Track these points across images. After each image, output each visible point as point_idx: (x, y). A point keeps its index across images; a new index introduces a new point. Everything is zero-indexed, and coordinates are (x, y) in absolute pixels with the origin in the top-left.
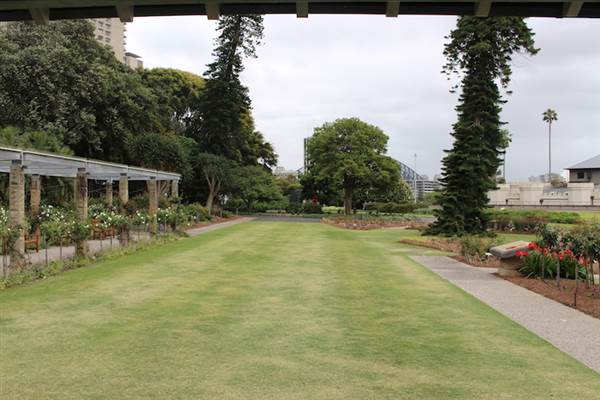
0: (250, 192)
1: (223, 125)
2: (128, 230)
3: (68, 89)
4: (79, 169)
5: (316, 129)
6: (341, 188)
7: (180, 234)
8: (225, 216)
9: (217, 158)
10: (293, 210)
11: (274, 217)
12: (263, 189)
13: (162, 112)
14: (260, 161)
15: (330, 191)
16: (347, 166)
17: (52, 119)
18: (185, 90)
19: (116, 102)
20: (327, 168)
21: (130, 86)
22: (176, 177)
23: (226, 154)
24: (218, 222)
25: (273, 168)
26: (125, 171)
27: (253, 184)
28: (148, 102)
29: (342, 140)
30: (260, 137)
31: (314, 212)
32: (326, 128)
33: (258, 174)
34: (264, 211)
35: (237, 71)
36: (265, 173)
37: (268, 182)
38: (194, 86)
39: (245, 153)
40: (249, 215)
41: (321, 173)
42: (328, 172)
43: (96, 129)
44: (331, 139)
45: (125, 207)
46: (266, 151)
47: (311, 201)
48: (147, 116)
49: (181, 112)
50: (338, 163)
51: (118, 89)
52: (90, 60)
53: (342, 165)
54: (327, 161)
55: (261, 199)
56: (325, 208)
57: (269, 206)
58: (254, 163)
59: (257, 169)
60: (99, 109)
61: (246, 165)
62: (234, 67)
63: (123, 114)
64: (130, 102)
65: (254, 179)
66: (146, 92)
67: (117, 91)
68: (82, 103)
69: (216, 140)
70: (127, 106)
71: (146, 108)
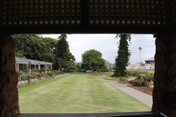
0: (69, 67)
1: (62, 51)
2: (40, 77)
3: (24, 42)
4: (29, 62)
5: (85, 52)
6: (91, 66)
7: (52, 77)
8: (63, 73)
9: (61, 59)
10: (79, 71)
11: (74, 73)
12: (72, 67)
13: (47, 48)
14: (71, 60)
15: (88, 67)
16: (92, 61)
17: (21, 49)
18: (53, 43)
19: (36, 46)
20: (88, 61)
21: (40, 42)
22: (51, 64)
23: (63, 58)
24: (61, 74)
25: (74, 61)
26: (40, 62)
27: (70, 65)
28: (44, 46)
29: (91, 54)
30: (71, 54)
31: (84, 72)
32: (87, 52)
33: (71, 63)
34: (72, 72)
36: (73, 63)
37: (73, 65)
38: (55, 42)
39: (68, 58)
40: (69, 73)
41: (86, 62)
42: (88, 62)
43: (31, 52)
44: (88, 54)
45: (39, 71)
46: (73, 57)
47: (84, 69)
48: (44, 49)
49: (52, 48)
50: (90, 60)
53: (91, 61)
54: (88, 60)
55: (72, 69)
56: (87, 71)
57: (73, 71)
58: (70, 60)
60: (32, 47)
61: (68, 61)
62: (65, 37)
64: (40, 45)
65: (70, 64)
66: (44, 43)
67: (37, 43)
68: (28, 45)
69: (61, 55)
70: (39, 47)
71: (44, 47)
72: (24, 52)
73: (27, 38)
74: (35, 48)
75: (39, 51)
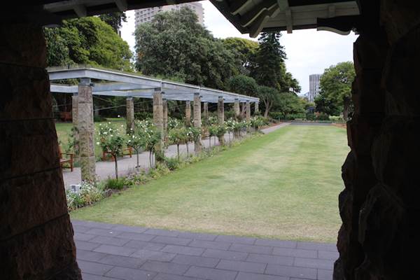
0: (285, 108)
1: (270, 69)
2: (240, 131)
3: (185, 52)
4: (195, 94)
5: (326, 70)
6: (341, 104)
7: (260, 132)
8: (274, 122)
9: (270, 89)
10: (310, 118)
11: (301, 123)
12: (294, 106)
13: (236, 63)
14: (291, 89)
15: (334, 107)
16: (346, 91)
17: (178, 69)
18: (246, 51)
19: (212, 59)
20: (333, 93)
21: (219, 49)
22: (256, 100)
23: (274, 86)
24: (272, 126)
25: (298, 94)
27: (288, 103)
28: (229, 58)
29: (342, 75)
30: (291, 75)
31: (324, 119)
32: (332, 69)
33: (290, 97)
34: (293, 119)
35: (278, 37)
36: (294, 97)
37: (296, 102)
38: (251, 48)
39: (282, 84)
40: (286, 122)
41: (329, 96)
42: (334, 96)
43: (201, 74)
44: (335, 75)
45: (237, 117)
46: (294, 84)
47: (322, 113)
48: (229, 66)
49: (245, 61)
50: (340, 90)
51: (213, 51)
52: (197, 36)
53: (342, 91)
54: (332, 89)
55: (293, 112)
56: (330, 117)
57: (297, 116)
58: (287, 90)
59: (290, 95)
60: (203, 62)
61: (283, 91)
62: (276, 35)
63: (215, 65)
64: (219, 57)
65: (289, 100)
66: (228, 52)
67: (212, 52)
68: (193, 58)
69: (267, 78)
70: (218, 61)
71: (228, 61)
72: (186, 75)
73: (191, 42)
74: (210, 64)
75: (217, 71)
